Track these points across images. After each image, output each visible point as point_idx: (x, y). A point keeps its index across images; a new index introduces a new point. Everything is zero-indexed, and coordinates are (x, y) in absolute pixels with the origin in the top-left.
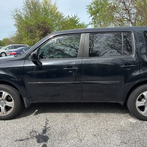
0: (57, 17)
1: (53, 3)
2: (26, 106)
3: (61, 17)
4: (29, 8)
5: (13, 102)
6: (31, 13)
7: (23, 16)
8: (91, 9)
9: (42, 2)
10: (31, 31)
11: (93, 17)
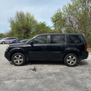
0: (34, 22)
1: (32, 15)
2: (27, 61)
3: (36, 22)
4: (18, 17)
5: (23, 59)
6: (19, 20)
7: (14, 21)
8: (53, 19)
9: (26, 14)
10: (19, 30)
11: (54, 23)
